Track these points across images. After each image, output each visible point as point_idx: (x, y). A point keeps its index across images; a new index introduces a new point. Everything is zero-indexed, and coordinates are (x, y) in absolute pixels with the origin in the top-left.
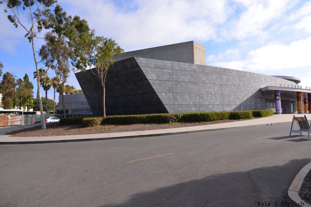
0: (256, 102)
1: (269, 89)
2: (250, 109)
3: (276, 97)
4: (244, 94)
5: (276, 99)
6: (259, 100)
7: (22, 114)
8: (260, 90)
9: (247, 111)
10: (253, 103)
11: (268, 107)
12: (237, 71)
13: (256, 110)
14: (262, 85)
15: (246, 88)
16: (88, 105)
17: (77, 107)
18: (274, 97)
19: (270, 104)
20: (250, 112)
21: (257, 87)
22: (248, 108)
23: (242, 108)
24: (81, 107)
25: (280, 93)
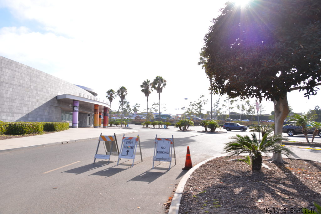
0: (51, 112)
1: (68, 97)
2: (41, 120)
3: (73, 108)
4: (34, 100)
5: (73, 110)
6: (54, 109)
8: (57, 97)
9: (36, 123)
10: (46, 114)
11: (64, 119)
12: (29, 68)
13: (49, 121)
14: (59, 92)
15: (39, 93)
18: (72, 107)
19: (66, 116)
20: (41, 124)
21: (54, 93)
22: (38, 119)
23: (30, 119)
25: (79, 104)
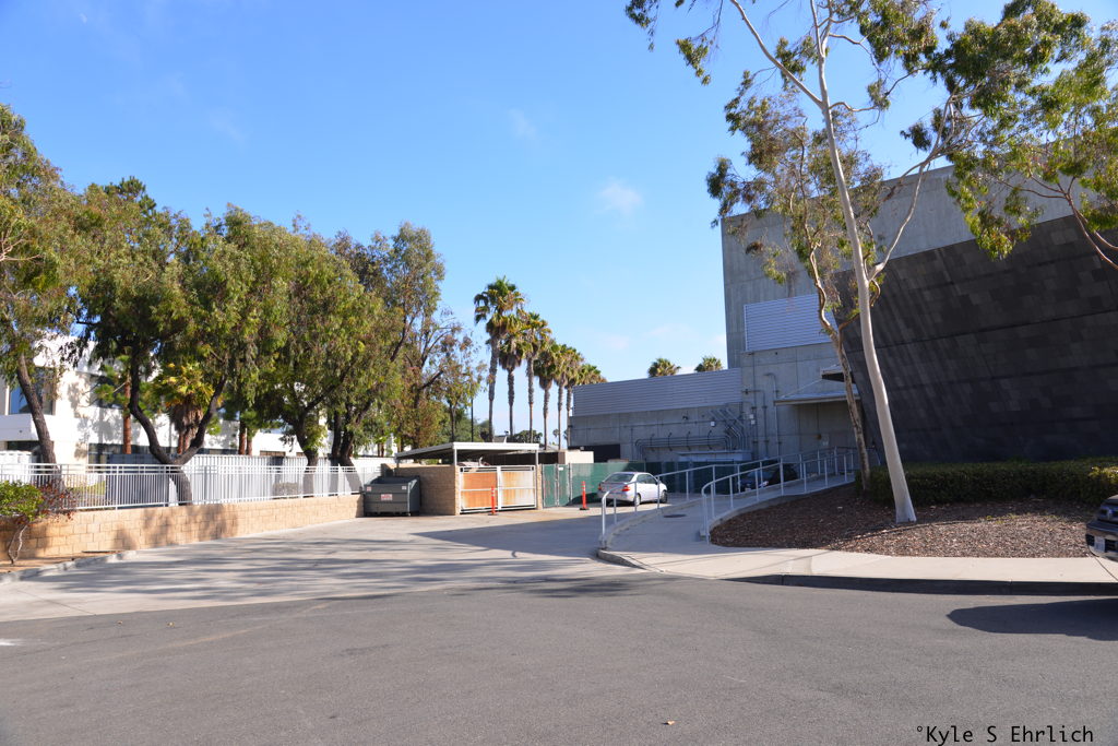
7: (534, 463)
16: (713, 424)
17: (662, 434)
24: (678, 431)
